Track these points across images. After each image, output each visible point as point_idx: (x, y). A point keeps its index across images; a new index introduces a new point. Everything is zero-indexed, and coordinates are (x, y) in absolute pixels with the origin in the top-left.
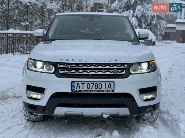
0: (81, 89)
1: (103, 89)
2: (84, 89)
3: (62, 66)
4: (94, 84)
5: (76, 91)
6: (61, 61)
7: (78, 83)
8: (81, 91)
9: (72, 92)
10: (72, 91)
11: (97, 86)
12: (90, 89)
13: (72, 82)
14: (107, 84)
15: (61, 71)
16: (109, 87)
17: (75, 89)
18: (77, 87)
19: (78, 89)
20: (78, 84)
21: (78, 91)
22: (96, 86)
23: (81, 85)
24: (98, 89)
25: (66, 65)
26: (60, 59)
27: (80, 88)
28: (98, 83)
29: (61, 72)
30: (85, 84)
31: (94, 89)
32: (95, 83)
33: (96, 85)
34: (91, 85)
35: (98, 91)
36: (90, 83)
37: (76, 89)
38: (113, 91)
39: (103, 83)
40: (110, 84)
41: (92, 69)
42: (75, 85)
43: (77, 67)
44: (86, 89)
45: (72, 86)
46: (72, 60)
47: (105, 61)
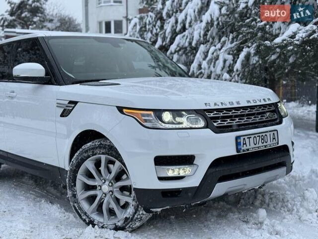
0: (248, 147)
1: (269, 143)
2: (251, 146)
3: (212, 115)
4: (259, 136)
5: (244, 151)
6: (208, 107)
7: (244, 137)
8: (248, 150)
9: (237, 154)
10: (237, 152)
12: (257, 145)
13: (237, 138)
14: (272, 134)
15: (215, 122)
16: (273, 139)
17: (241, 149)
18: (244, 144)
19: (245, 148)
20: (244, 139)
21: (246, 151)
22: (262, 139)
23: (247, 140)
24: (265, 144)
25: (215, 112)
26: (206, 104)
27: (246, 146)
28: (264, 134)
29: (215, 124)
30: (251, 137)
32: (261, 135)
33: (262, 137)
34: (258, 138)
35: (265, 146)
36: (256, 136)
37: (243, 148)
38: (278, 144)
39: (268, 134)
40: (274, 134)
41: (248, 115)
42: (240, 142)
43: (230, 114)
44: (252, 145)
45: (238, 144)
46: (222, 103)
47: (256, 102)
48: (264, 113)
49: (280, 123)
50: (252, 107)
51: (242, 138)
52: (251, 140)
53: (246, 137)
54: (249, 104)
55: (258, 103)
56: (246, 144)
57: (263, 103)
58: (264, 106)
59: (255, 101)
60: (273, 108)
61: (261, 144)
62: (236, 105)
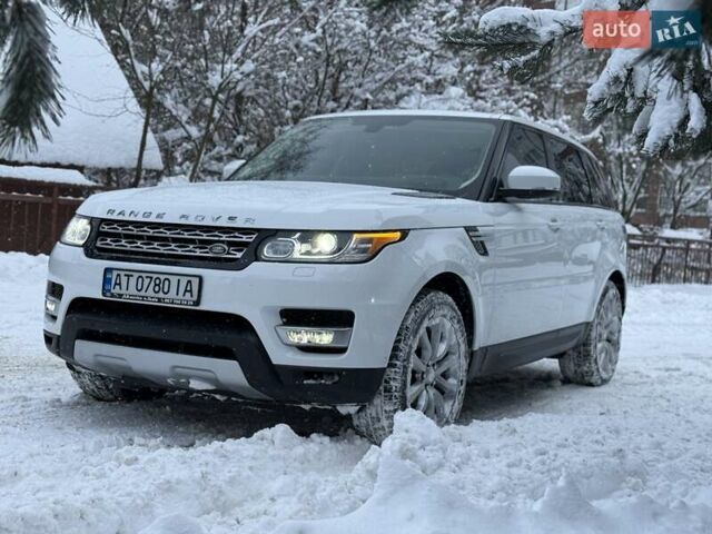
0: (123, 291)
1: (172, 294)
2: (129, 291)
3: (105, 229)
4: (151, 278)
5: (112, 296)
6: (109, 216)
7: (119, 272)
8: (120, 296)
9: (101, 297)
10: (104, 294)
11: (159, 285)
12: (142, 293)
13: (108, 270)
14: (184, 281)
15: (101, 240)
16: (186, 291)
17: (110, 291)
18: (116, 284)
19: (117, 290)
20: (119, 275)
21: (116, 297)
22: (156, 285)
23: (124, 279)
24: (161, 295)
26: (109, 211)
27: (120, 289)
28: (162, 277)
29: (99, 244)
30: (132, 276)
31: (150, 293)
32: (155, 276)
33: (158, 282)
34: (147, 281)
35: (159, 300)
36: (144, 275)
37: (112, 291)
38: (197, 303)
39: (173, 278)
40: (189, 282)
42: (111, 279)
44: (133, 290)
45: (106, 281)
46: (131, 213)
51: (115, 273)
52: (133, 281)
53: (122, 273)
56: (120, 284)
59: (199, 218)
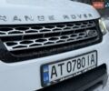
0: (59, 76)
2: (63, 74)
3: (7, 34)
4: (75, 61)
9: (42, 87)
12: (72, 72)
13: (43, 67)
15: (9, 44)
17: (48, 81)
18: (52, 74)
19: (54, 78)
20: (54, 67)
23: (58, 69)
24: (82, 69)
25: (14, 30)
27: (57, 76)
28: (81, 58)
29: (10, 48)
32: (77, 59)
33: (79, 62)
34: (73, 63)
36: (71, 60)
37: (51, 80)
38: (96, 65)
39: (86, 56)
40: (92, 55)
41: (63, 33)
42: (48, 73)
43: (39, 32)
44: (65, 73)
46: (26, 17)
47: (75, 18)
48: (83, 30)
49: (100, 41)
50: (69, 24)
51: (50, 67)
52: (64, 67)
53: (56, 65)
54: (67, 20)
55: (78, 19)
56: (56, 73)
57: (83, 19)
58: (84, 22)
59: (74, 16)
60: (93, 25)
61: (76, 70)
62: (47, 21)
